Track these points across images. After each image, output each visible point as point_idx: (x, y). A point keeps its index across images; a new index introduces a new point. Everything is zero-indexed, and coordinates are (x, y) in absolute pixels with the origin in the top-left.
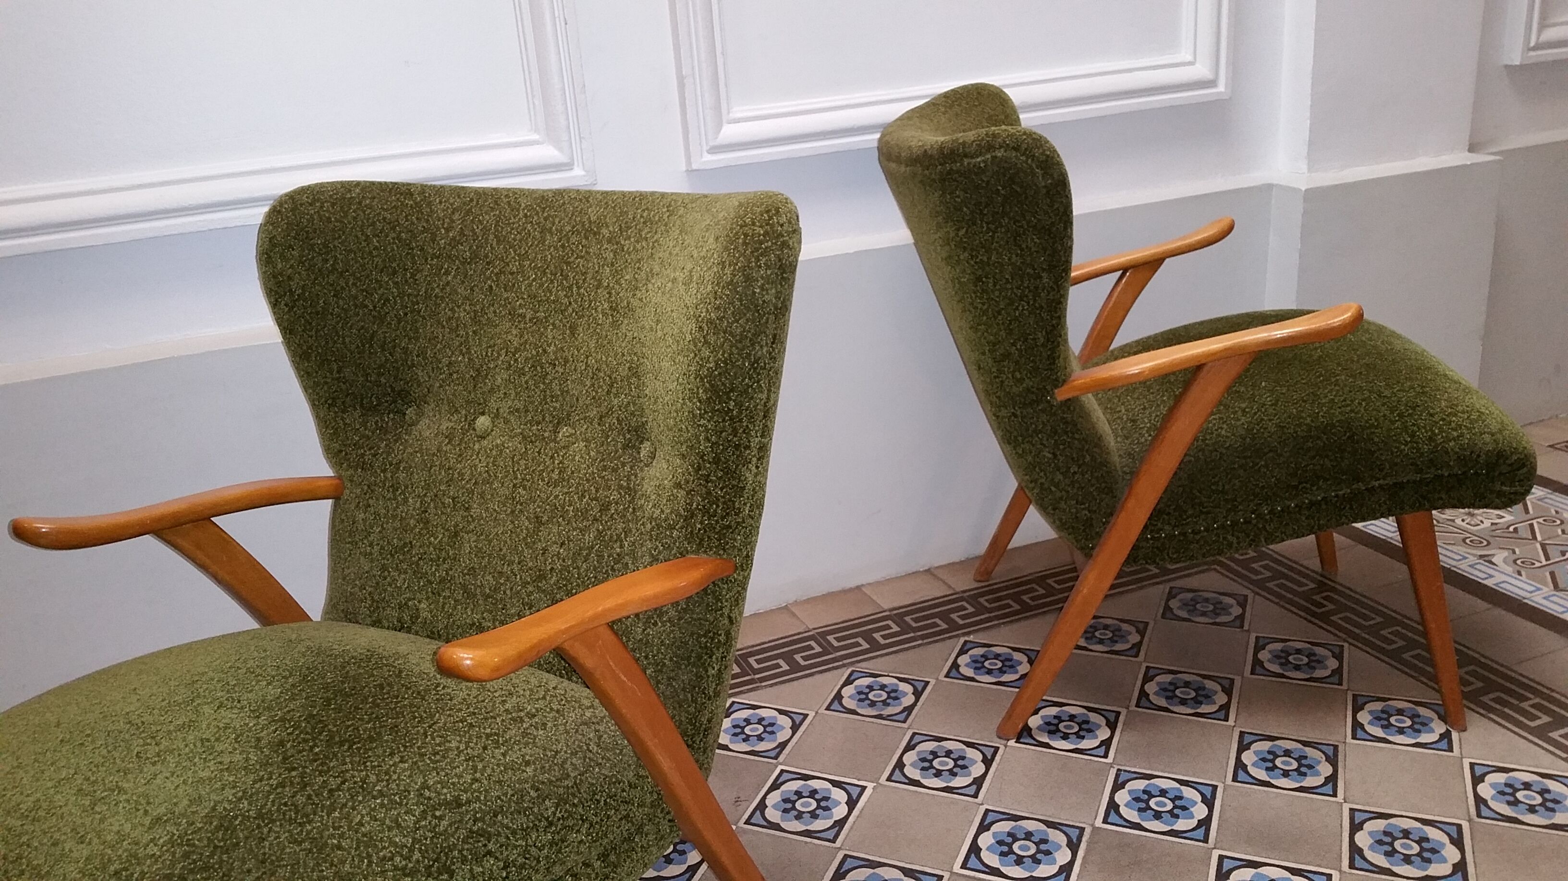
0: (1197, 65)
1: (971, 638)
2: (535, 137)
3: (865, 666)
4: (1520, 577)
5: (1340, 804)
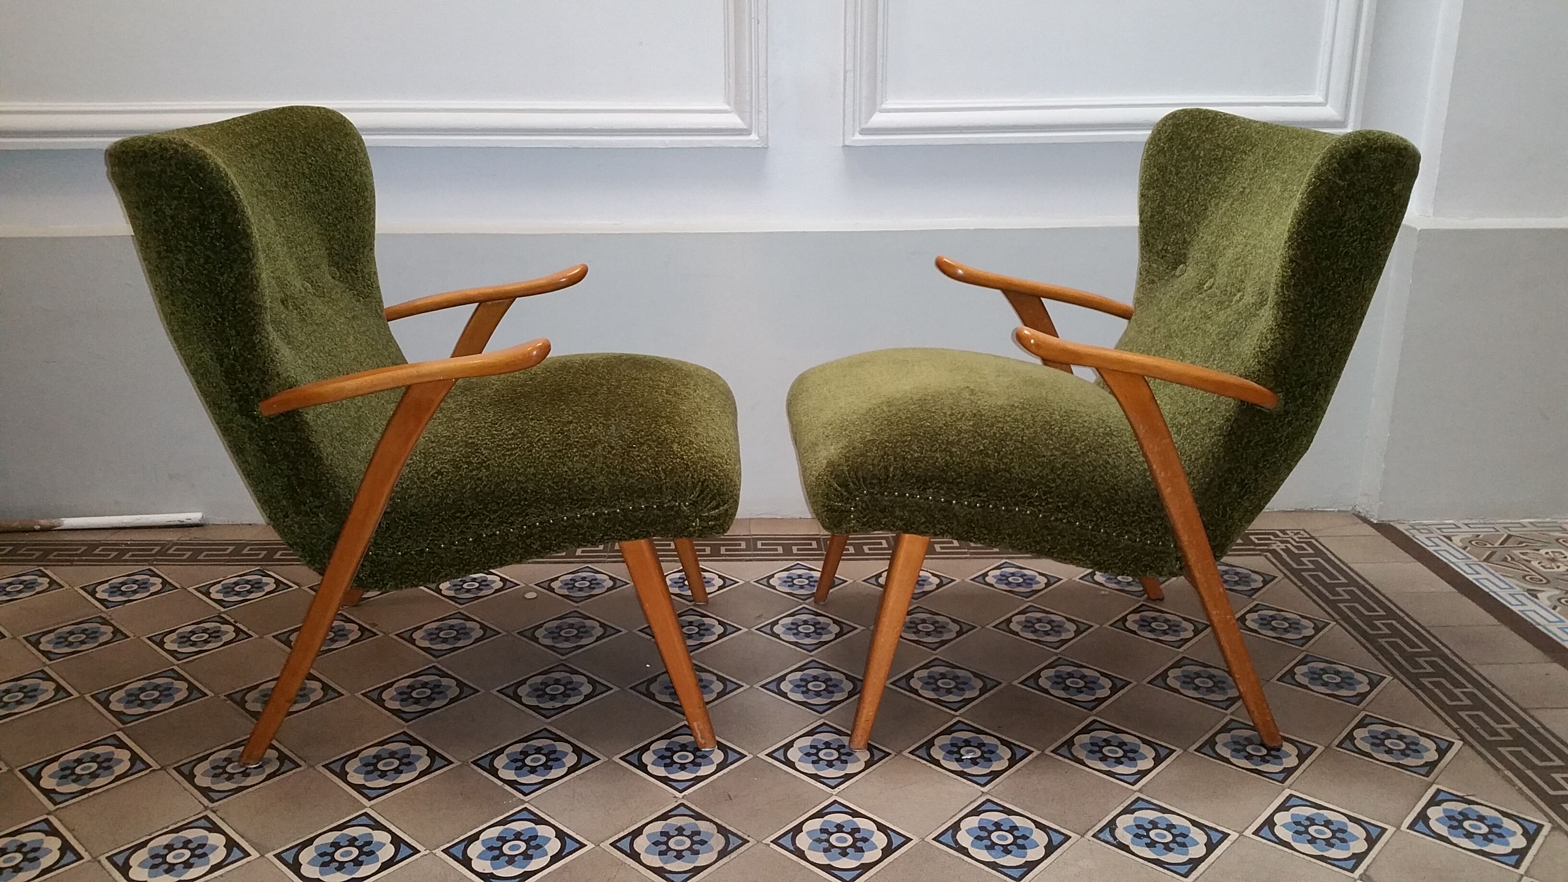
0: (1328, 106)
1: (1010, 561)
2: (726, 107)
4: (1552, 611)
5: (1226, 715)
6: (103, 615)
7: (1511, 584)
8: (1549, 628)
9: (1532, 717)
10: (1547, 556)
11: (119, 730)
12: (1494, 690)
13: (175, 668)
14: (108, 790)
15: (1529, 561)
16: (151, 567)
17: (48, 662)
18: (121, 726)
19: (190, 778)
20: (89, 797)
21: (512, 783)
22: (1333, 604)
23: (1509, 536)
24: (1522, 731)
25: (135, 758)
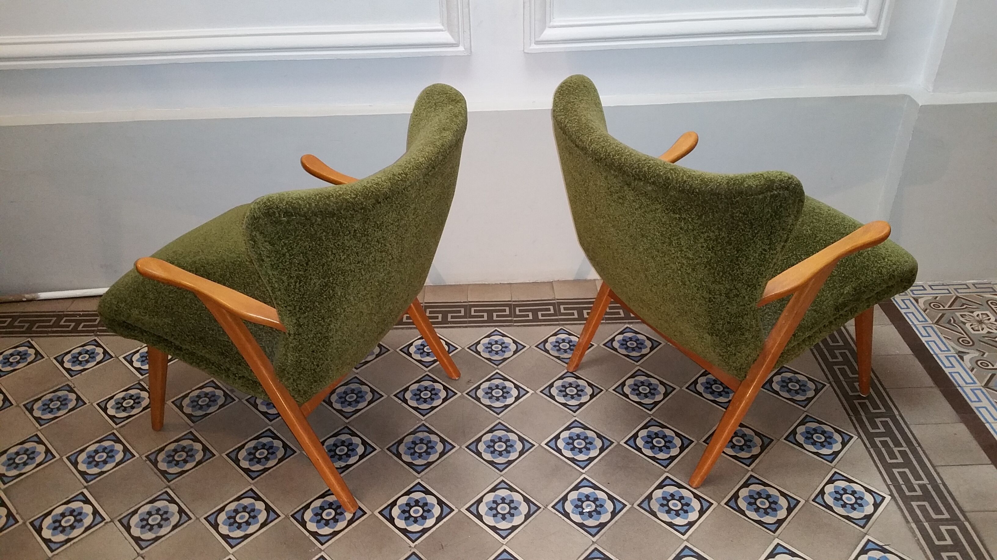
0: (866, 16)
1: (630, 326)
3: (568, 328)
4: (970, 372)
5: (748, 471)
6: (70, 384)
7: (949, 347)
8: (965, 389)
9: (938, 474)
10: (978, 318)
11: (85, 487)
12: (919, 449)
13: (115, 431)
14: (82, 539)
15: (965, 324)
16: (96, 338)
17: (40, 428)
18: (86, 484)
19: (128, 528)
20: (71, 545)
21: (315, 534)
22: (830, 366)
23: (957, 298)
24: (929, 487)
25: (95, 512)
